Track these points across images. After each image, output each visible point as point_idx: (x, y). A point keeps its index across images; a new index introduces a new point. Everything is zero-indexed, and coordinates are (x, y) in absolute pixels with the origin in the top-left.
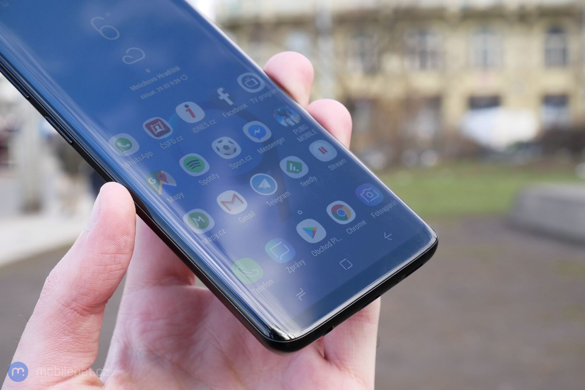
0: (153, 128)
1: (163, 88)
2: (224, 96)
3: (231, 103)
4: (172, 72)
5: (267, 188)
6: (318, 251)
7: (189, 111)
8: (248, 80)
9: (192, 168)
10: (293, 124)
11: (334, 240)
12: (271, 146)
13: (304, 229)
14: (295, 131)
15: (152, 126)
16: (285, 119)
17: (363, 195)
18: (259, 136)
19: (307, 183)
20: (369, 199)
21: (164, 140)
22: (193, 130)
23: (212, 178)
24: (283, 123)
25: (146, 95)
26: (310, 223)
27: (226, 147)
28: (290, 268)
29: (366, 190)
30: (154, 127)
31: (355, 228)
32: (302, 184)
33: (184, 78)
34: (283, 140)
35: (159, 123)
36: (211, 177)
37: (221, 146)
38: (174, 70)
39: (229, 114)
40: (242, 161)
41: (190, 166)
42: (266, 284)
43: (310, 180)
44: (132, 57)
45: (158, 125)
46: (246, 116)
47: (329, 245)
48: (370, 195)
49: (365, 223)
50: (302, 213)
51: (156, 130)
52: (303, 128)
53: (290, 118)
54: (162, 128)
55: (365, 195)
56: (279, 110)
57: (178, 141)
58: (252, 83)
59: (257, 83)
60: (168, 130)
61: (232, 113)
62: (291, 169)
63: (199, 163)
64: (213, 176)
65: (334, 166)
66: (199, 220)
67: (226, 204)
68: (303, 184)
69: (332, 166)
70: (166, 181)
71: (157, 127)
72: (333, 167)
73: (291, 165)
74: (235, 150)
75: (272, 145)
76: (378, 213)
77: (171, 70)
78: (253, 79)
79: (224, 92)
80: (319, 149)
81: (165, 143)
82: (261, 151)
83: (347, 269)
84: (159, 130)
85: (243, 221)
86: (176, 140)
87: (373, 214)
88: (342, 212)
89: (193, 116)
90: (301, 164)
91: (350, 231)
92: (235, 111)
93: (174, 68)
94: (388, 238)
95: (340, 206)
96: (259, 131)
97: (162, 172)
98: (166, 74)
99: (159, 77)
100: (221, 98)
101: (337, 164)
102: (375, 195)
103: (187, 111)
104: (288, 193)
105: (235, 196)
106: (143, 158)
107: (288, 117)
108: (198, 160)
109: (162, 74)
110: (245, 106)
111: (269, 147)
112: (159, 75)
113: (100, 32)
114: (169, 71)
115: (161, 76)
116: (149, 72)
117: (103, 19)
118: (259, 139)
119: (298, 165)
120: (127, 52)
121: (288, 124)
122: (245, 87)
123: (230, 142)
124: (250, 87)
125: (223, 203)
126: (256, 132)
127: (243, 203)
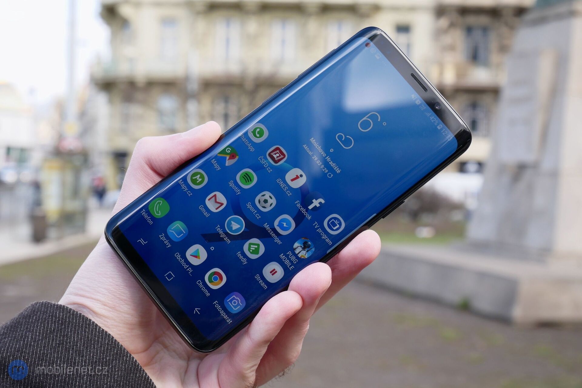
0: (276, 152)
1: (317, 160)
2: (316, 203)
3: (310, 207)
4: (334, 167)
5: (232, 228)
6: (179, 257)
7: (297, 177)
8: (336, 222)
9: (243, 177)
10: (297, 252)
11: (190, 270)
12: (272, 234)
13: (198, 249)
14: (290, 253)
15: (278, 151)
16: (301, 246)
17: (234, 297)
18: (280, 225)
19: (240, 257)
20: (231, 301)
21: (266, 159)
22: (279, 179)
23: (236, 190)
24: (296, 245)
25: (307, 149)
26: (203, 255)
27: (266, 201)
28: (163, 236)
29: (239, 301)
30: (278, 153)
31: (203, 287)
32: (239, 253)
33: (330, 175)
34: (279, 243)
35: (282, 156)
36: (237, 189)
37: (267, 197)
38: (337, 169)
39: (299, 205)
40: (254, 211)
41: (245, 175)
42: (149, 219)
43: (243, 259)
44: (343, 139)
45: (280, 156)
46: (299, 218)
47: (186, 266)
48: (235, 303)
49: (208, 295)
50: (211, 248)
51: (275, 154)
52: (294, 260)
53: (302, 250)
54: (278, 158)
55: (234, 299)
56: (310, 243)
58: (335, 225)
59: (335, 228)
60: (276, 162)
61: (300, 207)
62: (252, 246)
63: (248, 181)
64: (238, 190)
65: (259, 278)
66: (198, 179)
67: (214, 198)
69: (259, 277)
70: (229, 159)
71: (278, 155)
72: (258, 278)
73: (256, 247)
74: (264, 207)
75: (273, 234)
76: (218, 307)
77: (336, 166)
78: (338, 226)
79: (320, 203)
80: (274, 270)
81: (263, 160)
82: (266, 226)
83: (166, 276)
84: (275, 156)
85: (200, 208)
86: (267, 167)
87: (216, 302)
88: (216, 279)
89: (292, 180)
90: (258, 253)
91: (199, 282)
92: (303, 210)
93: (338, 169)
94: (196, 311)
95: (221, 279)
96: (285, 225)
97: (237, 157)
98: (331, 163)
99: (327, 158)
100: (314, 201)
101: (261, 281)
102: (235, 307)
103: (297, 176)
104: (229, 242)
105: (222, 204)
106: (248, 145)
107: (304, 249)
108: (251, 181)
109: (330, 160)
110: (309, 218)
111: (271, 232)
112: (329, 158)
113: (365, 119)
114: (335, 165)
115: (328, 159)
116: (331, 151)
117: (379, 120)
118: (278, 226)
119: (256, 251)
120: (347, 137)
121: (296, 248)
122: (329, 219)
123: (271, 205)
124: (330, 223)
125: (215, 196)
126: (285, 224)
127: (217, 209)
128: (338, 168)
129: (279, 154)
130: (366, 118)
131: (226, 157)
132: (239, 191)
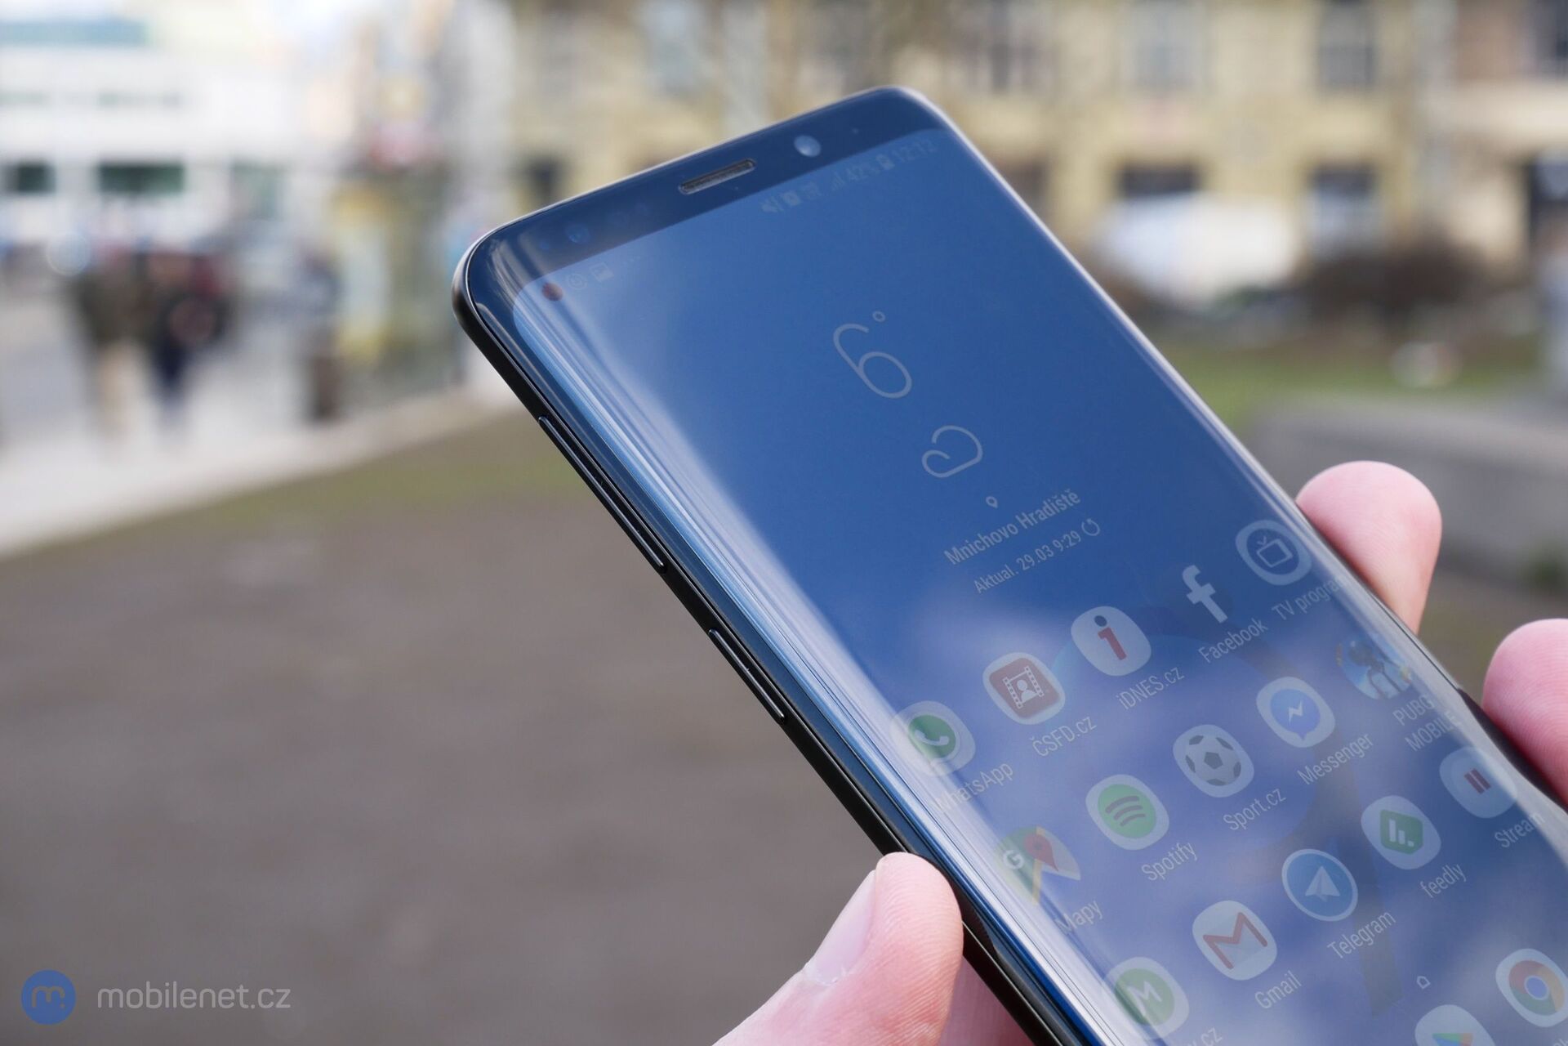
0: (1011, 687)
1: (1035, 558)
2: (1201, 594)
3: (1220, 616)
4: (1059, 507)
5: (1330, 897)
7: (1109, 635)
8: (1265, 545)
9: (1122, 824)
10: (1391, 692)
12: (1335, 759)
13: (1435, 1037)
14: (1400, 716)
15: (1007, 682)
16: (1370, 674)
18: (1301, 727)
19: (1439, 888)
21: (1041, 729)
22: (1121, 697)
23: (1178, 860)
24: (1365, 687)
25: (990, 581)
26: (1455, 1020)
27: (1213, 760)
30: (1014, 684)
32: (1424, 888)
33: (1092, 529)
34: (1367, 743)
35: (1027, 671)
36: (1175, 856)
37: (1197, 753)
38: (1064, 502)
39: (1216, 652)
40: (1257, 806)
41: (1117, 817)
43: (1447, 877)
44: (947, 457)
45: (1025, 678)
51: (1019, 693)
52: (1421, 705)
53: (1384, 673)
54: (1036, 687)
56: (1353, 644)
57: (1079, 732)
59: (1289, 555)
60: (1051, 697)
61: (1223, 648)
62: (1392, 839)
63: (1139, 807)
64: (1179, 852)
65: (1510, 835)
66: (1146, 995)
67: (1220, 946)
68: (1428, 889)
69: (1506, 834)
70: (1053, 865)
71: (1022, 685)
72: (1507, 838)
73: (1392, 824)
74: (1237, 770)
75: (1338, 758)
77: (1054, 501)
78: (1278, 542)
79: (1201, 579)
80: (1468, 777)
81: (1047, 739)
82: (1310, 775)
84: (1028, 695)
86: (1076, 731)
88: (1538, 988)
89: (1121, 654)
90: (1419, 824)
92: (1234, 640)
93: (1064, 497)
95: (1533, 967)
96: (1299, 712)
97: (1040, 831)
98: (1043, 517)
99: (1022, 522)
100: (1193, 598)
101: (1519, 829)
103: (1102, 635)
104: (1387, 916)
105: (1242, 919)
106: (986, 782)
107: (1377, 667)
108: (1135, 799)
109: (1031, 515)
110: (1260, 627)
111: (1328, 764)
112: (1022, 518)
113: (860, 371)
114: (1049, 503)
115: (1027, 519)
116: (995, 505)
117: (866, 330)
118: (1303, 737)
120: (934, 440)
121: (1378, 692)
122: (1259, 568)
123: (1224, 744)
124: (1271, 566)
125: (1210, 939)
126: (1292, 711)
127: (1264, 943)
128: (1060, 497)
129: (1018, 679)
130: (857, 365)
131: (1046, 873)
132: (1180, 849)
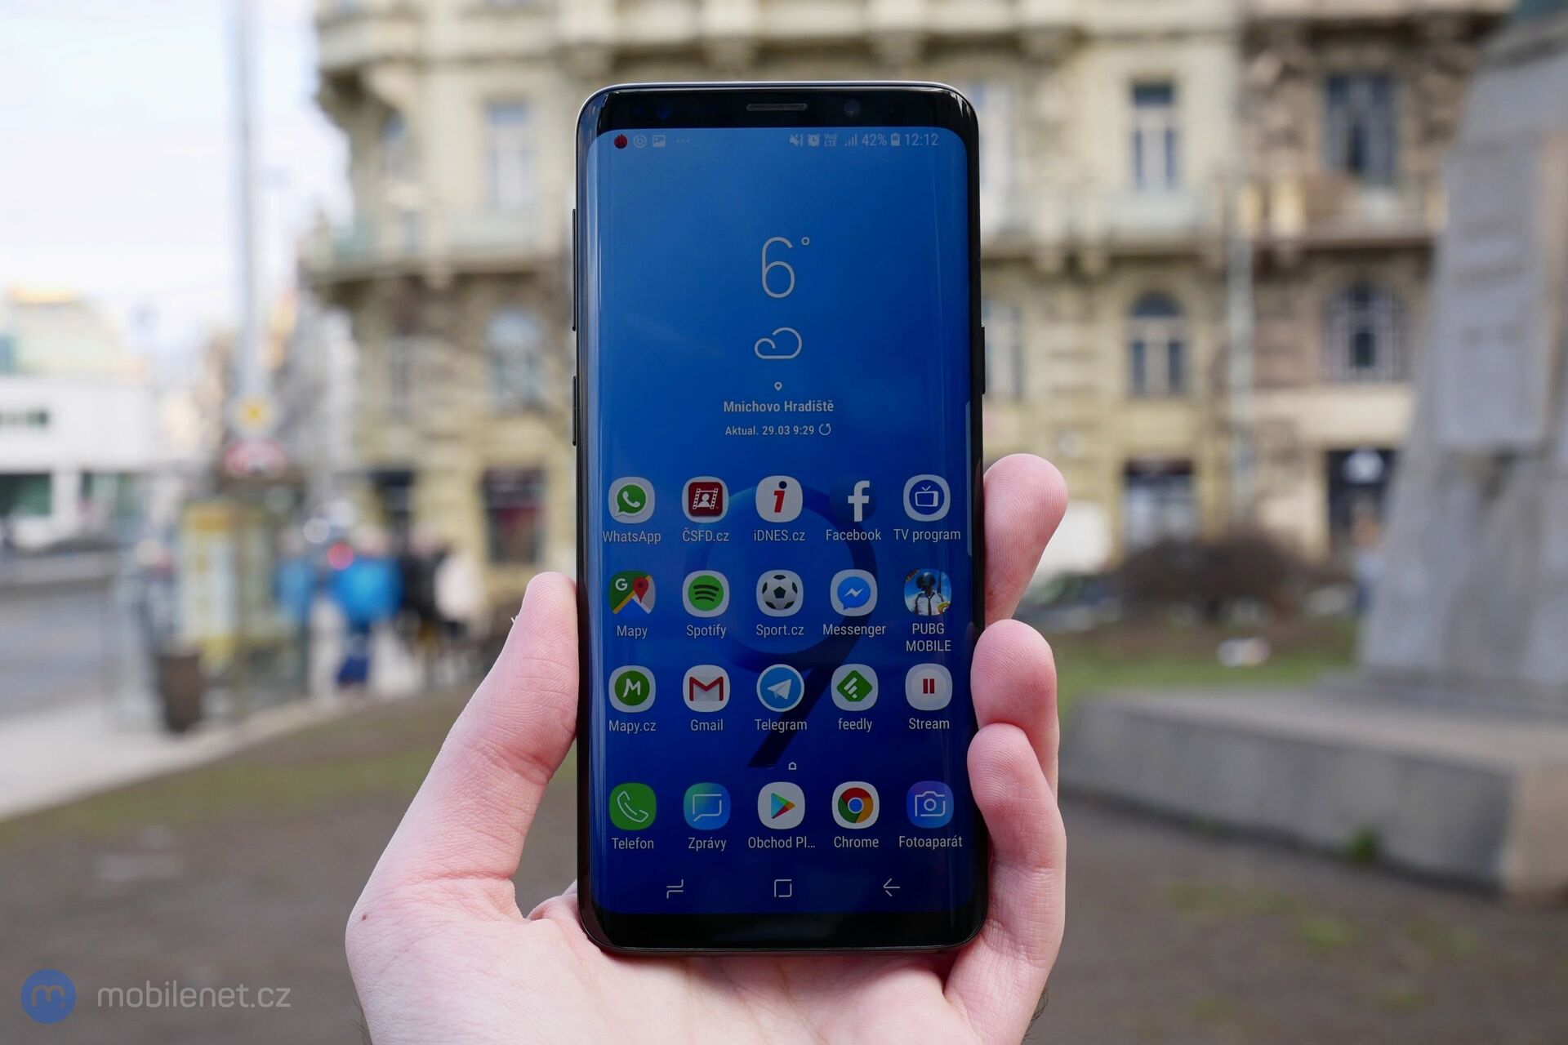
0: (698, 496)
1: (776, 430)
2: (858, 500)
3: (858, 517)
4: (816, 408)
5: (780, 698)
6: (760, 842)
7: (780, 495)
8: (926, 491)
9: (697, 598)
10: (924, 611)
11: (801, 840)
12: (853, 630)
13: (773, 794)
14: (915, 627)
15: (699, 491)
16: (920, 595)
17: (918, 798)
18: (849, 602)
19: (849, 727)
20: (922, 810)
21: (695, 526)
22: (757, 532)
23: (712, 633)
24: (910, 602)
25: (737, 431)
26: (792, 793)
27: (780, 593)
28: (695, 841)
29: (933, 794)
30: (702, 494)
31: (853, 842)
32: (840, 722)
33: (825, 430)
34: (881, 631)
35: (715, 491)
36: (712, 630)
37: (774, 585)
38: (822, 406)
39: (837, 536)
40: (782, 630)
41: (697, 593)
42: (639, 843)
43: (859, 724)
44: (774, 347)
45: (711, 495)
46: (862, 556)
47: (787, 844)
48: (930, 805)
49: (876, 845)
50: (790, 768)
51: (700, 500)
52: (936, 628)
53: (929, 600)
54: (712, 502)
55: (921, 801)
56: (926, 574)
57: (716, 538)
58: (930, 498)
59: (935, 504)
60: (717, 511)
61: (843, 536)
62: (846, 688)
63: (714, 595)
64: (716, 630)
65: (920, 724)
66: (633, 688)
67: (695, 687)
68: (842, 724)
69: (918, 721)
71: (706, 497)
72: (916, 724)
73: (854, 680)
74: (789, 605)
75: (855, 630)
76: (914, 842)
77: (816, 403)
78: (936, 494)
79: (865, 492)
80: (925, 681)
81: (694, 533)
82: (829, 630)
83: (777, 895)
84: (704, 504)
85: (695, 728)
86: (715, 537)
87: (902, 839)
88: (857, 806)
89: (778, 509)
90: (870, 688)
91: (839, 842)
92: (853, 535)
93: (825, 404)
94: (889, 890)
95: (864, 794)
96: (856, 594)
98: (802, 408)
99: (786, 406)
100: (851, 500)
101: (928, 724)
102: (939, 810)
103: (776, 493)
104: (804, 724)
105: (720, 681)
106: (641, 538)
107: (929, 594)
108: (717, 589)
109: (795, 405)
110: (877, 535)
111: (847, 630)
112: (788, 404)
113: (765, 271)
114: (812, 403)
115: (791, 406)
116: (778, 389)
117: (790, 246)
118: (845, 608)
119: (863, 688)
120: (775, 333)
121: (916, 607)
122: (909, 502)
123: (795, 588)
124: (917, 505)
125: (693, 681)
126: (852, 591)
127: (721, 698)
128: (822, 403)
129: (705, 493)
130: (766, 266)
131: (632, 601)
132: (718, 628)
